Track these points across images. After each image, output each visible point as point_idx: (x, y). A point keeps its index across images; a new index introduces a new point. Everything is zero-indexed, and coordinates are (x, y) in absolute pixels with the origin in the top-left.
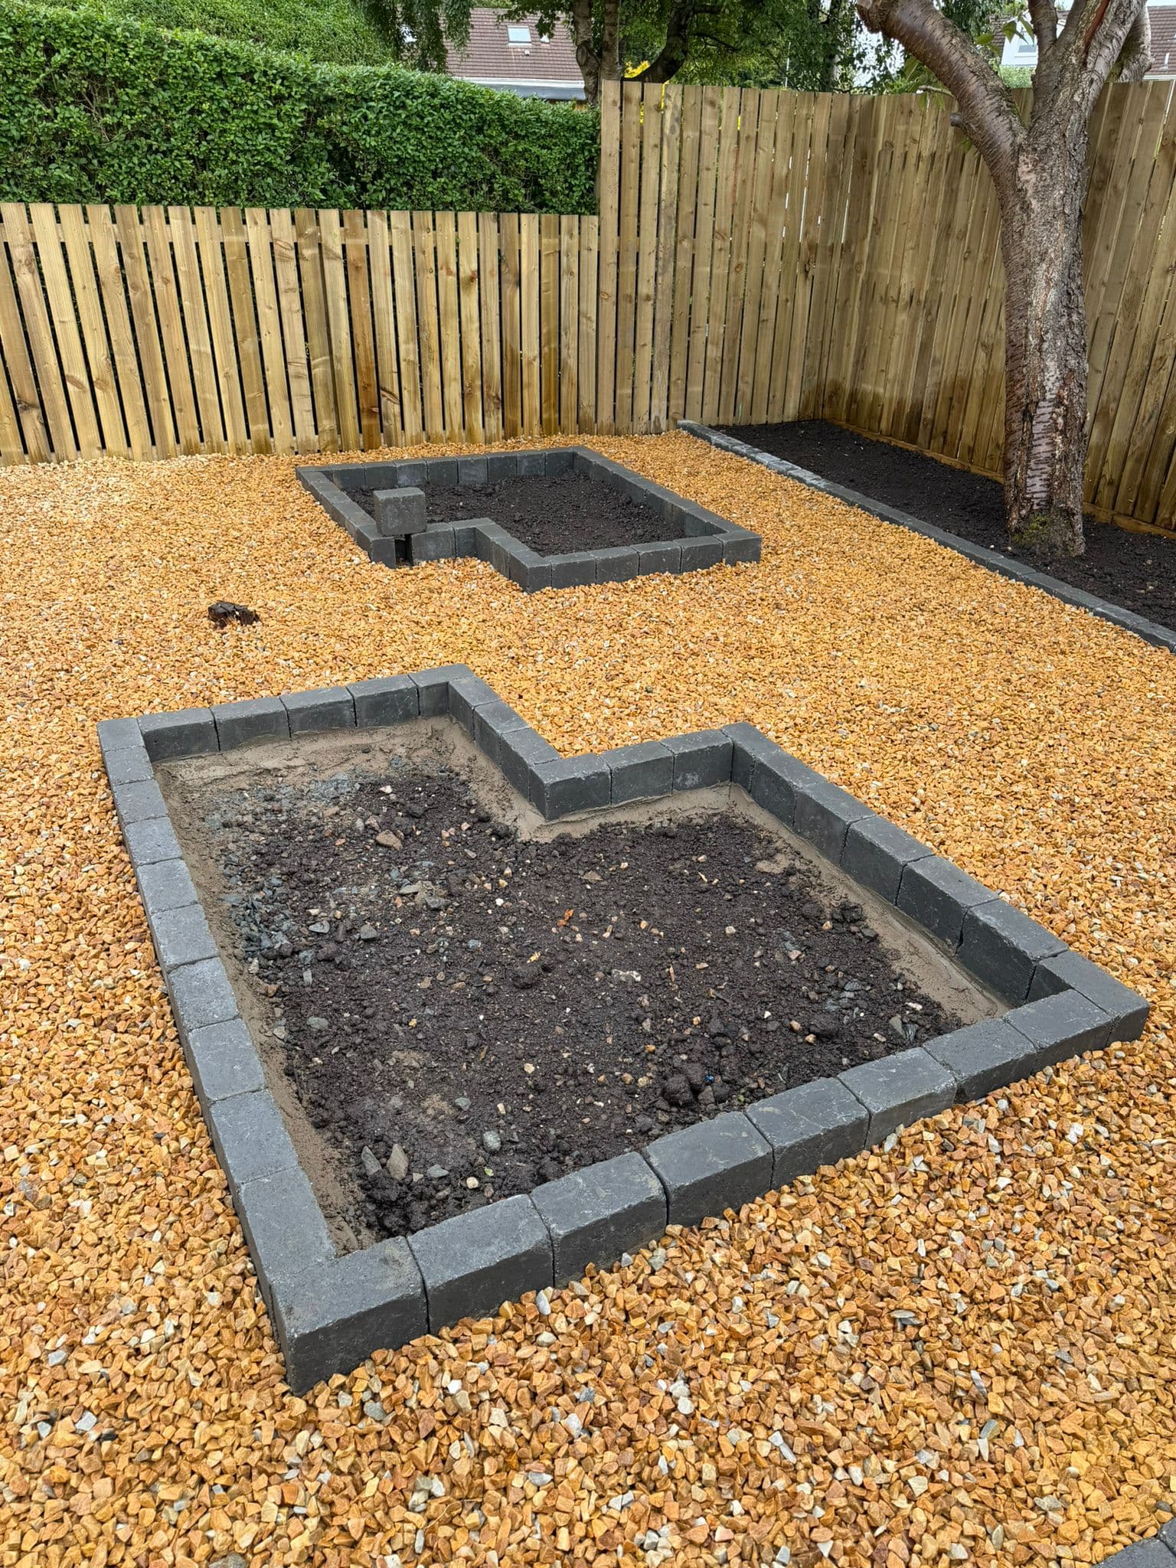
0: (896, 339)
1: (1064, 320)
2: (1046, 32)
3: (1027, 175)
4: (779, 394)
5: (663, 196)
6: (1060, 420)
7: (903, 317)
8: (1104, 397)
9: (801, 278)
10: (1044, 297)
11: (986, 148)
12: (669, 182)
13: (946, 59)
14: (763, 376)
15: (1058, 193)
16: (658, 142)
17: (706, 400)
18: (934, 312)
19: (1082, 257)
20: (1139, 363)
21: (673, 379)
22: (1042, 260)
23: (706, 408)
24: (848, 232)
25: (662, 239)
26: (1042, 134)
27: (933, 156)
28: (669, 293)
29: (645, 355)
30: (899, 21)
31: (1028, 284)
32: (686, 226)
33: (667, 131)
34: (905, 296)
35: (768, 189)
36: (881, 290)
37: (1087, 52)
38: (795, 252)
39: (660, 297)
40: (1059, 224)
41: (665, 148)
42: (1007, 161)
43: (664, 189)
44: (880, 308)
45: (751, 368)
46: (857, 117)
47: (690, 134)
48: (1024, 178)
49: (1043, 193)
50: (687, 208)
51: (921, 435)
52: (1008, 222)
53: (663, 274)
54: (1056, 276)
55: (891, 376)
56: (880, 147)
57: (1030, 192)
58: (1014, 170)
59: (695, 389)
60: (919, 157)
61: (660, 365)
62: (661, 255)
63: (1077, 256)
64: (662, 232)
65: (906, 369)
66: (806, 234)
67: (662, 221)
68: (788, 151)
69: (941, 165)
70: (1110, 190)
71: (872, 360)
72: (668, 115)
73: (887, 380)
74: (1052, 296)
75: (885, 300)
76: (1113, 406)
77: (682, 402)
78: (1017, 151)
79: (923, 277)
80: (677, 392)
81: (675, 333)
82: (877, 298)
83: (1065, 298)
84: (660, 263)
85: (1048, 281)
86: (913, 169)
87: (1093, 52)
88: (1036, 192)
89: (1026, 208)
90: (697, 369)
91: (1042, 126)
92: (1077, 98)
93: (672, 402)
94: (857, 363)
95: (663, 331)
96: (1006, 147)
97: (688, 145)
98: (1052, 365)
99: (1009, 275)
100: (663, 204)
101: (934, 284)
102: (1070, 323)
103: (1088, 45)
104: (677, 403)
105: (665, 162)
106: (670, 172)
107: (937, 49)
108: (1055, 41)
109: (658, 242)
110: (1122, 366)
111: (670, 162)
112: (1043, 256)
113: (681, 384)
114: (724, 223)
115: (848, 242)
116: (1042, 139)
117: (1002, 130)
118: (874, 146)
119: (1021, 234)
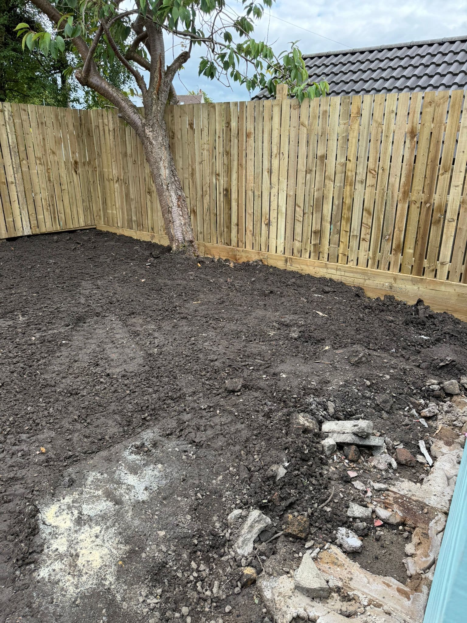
0: (116, 194)
1: (173, 180)
2: (144, 88)
3: (148, 132)
4: (76, 216)
5: (10, 144)
6: (181, 212)
7: (117, 185)
8: (192, 205)
9: (74, 174)
10: (165, 173)
11: (132, 124)
12: (12, 138)
13: (112, 95)
14: (68, 210)
15: (160, 138)
16: (4, 123)
17: (46, 221)
18: (127, 182)
19: (173, 160)
20: (200, 193)
21: (30, 213)
22: (161, 160)
23: (46, 224)
24: (89, 157)
25: (13, 160)
26: (150, 120)
27: (114, 129)
28: (21, 180)
29: (16, 205)
30: (92, 83)
31: (158, 169)
32: (23, 155)
33: (7, 119)
34: (115, 179)
35: (54, 142)
36: (106, 176)
37: (158, 95)
38: (70, 164)
39: (17, 182)
40: (163, 148)
41: (8, 126)
42: (141, 129)
43: (10, 141)
44: (107, 183)
45: (62, 207)
46: (83, 117)
47: (17, 121)
48: (148, 134)
49: (156, 138)
50: (22, 148)
51: (134, 226)
52: (146, 148)
53: (17, 173)
54: (166, 165)
55: (117, 206)
56: (93, 127)
57: (151, 138)
58: (144, 131)
59: (41, 217)
60: (109, 130)
61: (23, 209)
62: (14, 166)
63: (172, 159)
64: (13, 157)
65: (122, 203)
66: (73, 158)
67: (12, 153)
68: (59, 127)
69: (118, 133)
70: (176, 139)
71: (109, 202)
72: (6, 113)
73: (116, 208)
74: (167, 171)
75: (109, 180)
76: (195, 208)
77: (36, 222)
78: (144, 125)
79: (121, 171)
80: (33, 218)
81: (27, 196)
82: (105, 179)
83: (171, 172)
84: (15, 169)
85: (165, 167)
86: (108, 134)
87: (160, 95)
88: (153, 138)
89: (151, 143)
90: (39, 209)
91: (150, 117)
92: (158, 109)
93: (32, 222)
94: (103, 203)
95: (22, 195)
96: (139, 124)
97: (17, 125)
98: (173, 194)
99: (151, 166)
100: (11, 147)
101: (125, 173)
102: (175, 180)
103: (158, 93)
104: (34, 222)
105: (9, 131)
106: (12, 135)
107: (108, 92)
108: (147, 91)
109: (12, 161)
110: (195, 194)
111: (11, 131)
112: (161, 159)
113: (34, 215)
114: (39, 155)
115: (90, 160)
116: (151, 121)
117: (136, 118)
118: (92, 128)
119: (152, 153)
